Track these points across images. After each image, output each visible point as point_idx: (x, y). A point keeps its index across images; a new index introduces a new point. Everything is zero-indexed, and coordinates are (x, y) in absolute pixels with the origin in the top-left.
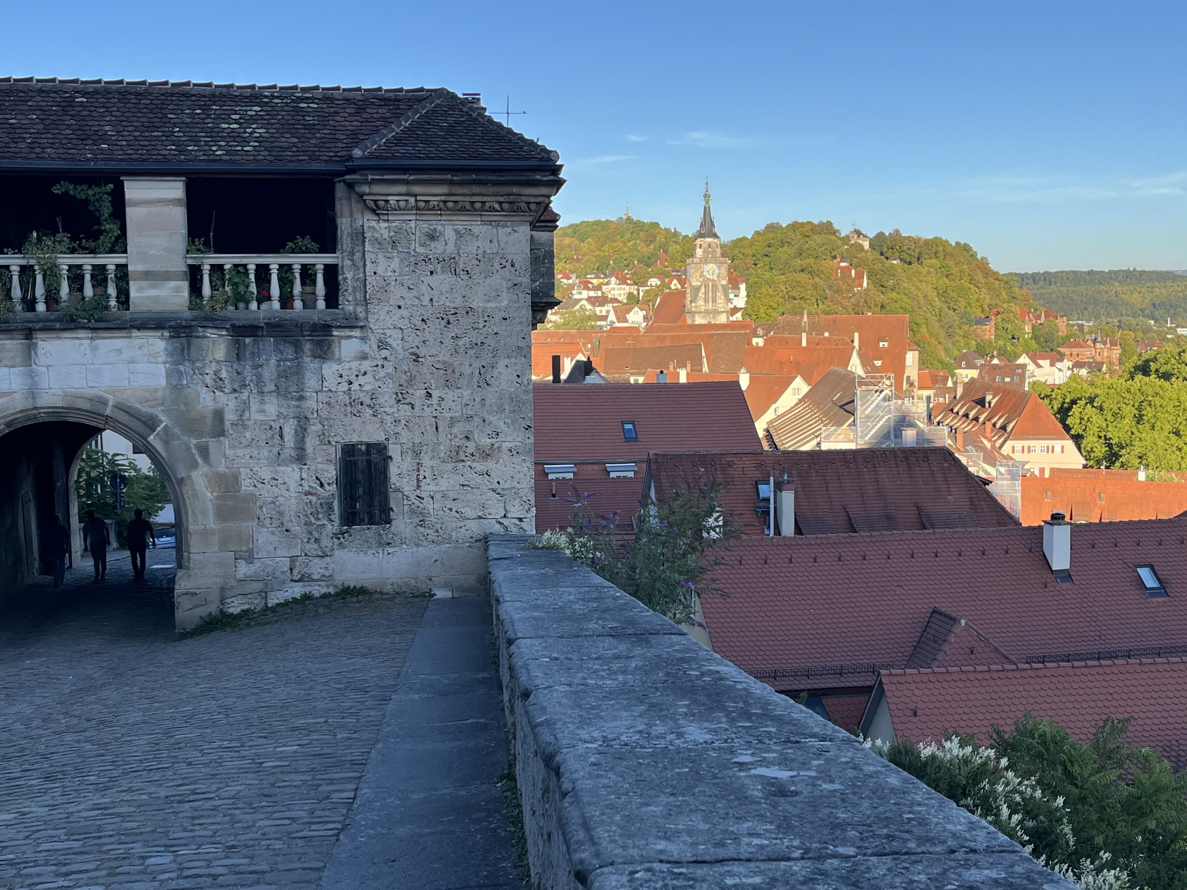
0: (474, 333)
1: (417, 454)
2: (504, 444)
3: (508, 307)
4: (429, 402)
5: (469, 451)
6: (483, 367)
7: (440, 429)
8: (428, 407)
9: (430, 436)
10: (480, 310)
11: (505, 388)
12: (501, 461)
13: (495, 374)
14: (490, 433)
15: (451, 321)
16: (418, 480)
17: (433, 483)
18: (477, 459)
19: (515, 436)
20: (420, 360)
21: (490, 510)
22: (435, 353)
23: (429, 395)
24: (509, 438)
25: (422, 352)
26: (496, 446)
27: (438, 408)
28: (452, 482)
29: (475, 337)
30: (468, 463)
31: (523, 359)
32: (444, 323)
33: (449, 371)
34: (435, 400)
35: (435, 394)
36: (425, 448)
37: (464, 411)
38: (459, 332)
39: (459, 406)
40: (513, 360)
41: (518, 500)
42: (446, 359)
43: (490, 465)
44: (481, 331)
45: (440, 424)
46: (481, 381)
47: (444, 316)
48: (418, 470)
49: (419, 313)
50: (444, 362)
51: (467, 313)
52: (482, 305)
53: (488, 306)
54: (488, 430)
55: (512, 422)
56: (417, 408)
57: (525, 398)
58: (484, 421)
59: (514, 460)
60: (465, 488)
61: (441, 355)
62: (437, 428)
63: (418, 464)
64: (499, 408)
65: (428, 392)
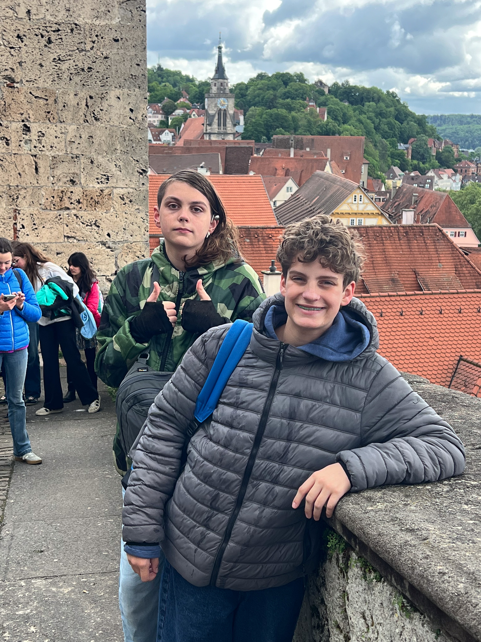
0: (80, 56)
1: (14, 199)
2: (115, 191)
3: (121, 26)
4: (27, 137)
5: (75, 197)
6: (91, 97)
7: (41, 170)
8: (26, 143)
9: (29, 178)
10: (87, 27)
11: (117, 123)
12: (112, 210)
13: (105, 106)
14: (100, 176)
15: (53, 39)
16: (15, 230)
17: (32, 234)
18: (84, 207)
19: (127, 182)
20: (16, 85)
21: (100, 267)
22: (33, 78)
23: (27, 129)
24: (121, 184)
25: (18, 75)
26: (106, 192)
27: (38, 145)
28: (56, 233)
29: (82, 61)
30: (74, 212)
31: (137, 90)
32: (44, 41)
33: (51, 101)
34: (33, 135)
35: (35, 128)
36: (22, 192)
37: (69, 150)
38: (62, 53)
39: (63, 143)
40: (126, 90)
41: (131, 255)
42: (46, 85)
43: (99, 213)
44: (88, 54)
45: (41, 164)
46: (88, 114)
47: (44, 33)
48: (15, 218)
49: (13, 28)
50: (45, 90)
51: (72, 30)
52: (89, 21)
53: (97, 23)
54: (97, 172)
55: (124, 166)
56: (13, 145)
57: (139, 137)
58: (92, 162)
59: (126, 208)
60: (71, 240)
61: (41, 81)
62: (36, 169)
63: (15, 210)
64: (109, 147)
65: (25, 125)
